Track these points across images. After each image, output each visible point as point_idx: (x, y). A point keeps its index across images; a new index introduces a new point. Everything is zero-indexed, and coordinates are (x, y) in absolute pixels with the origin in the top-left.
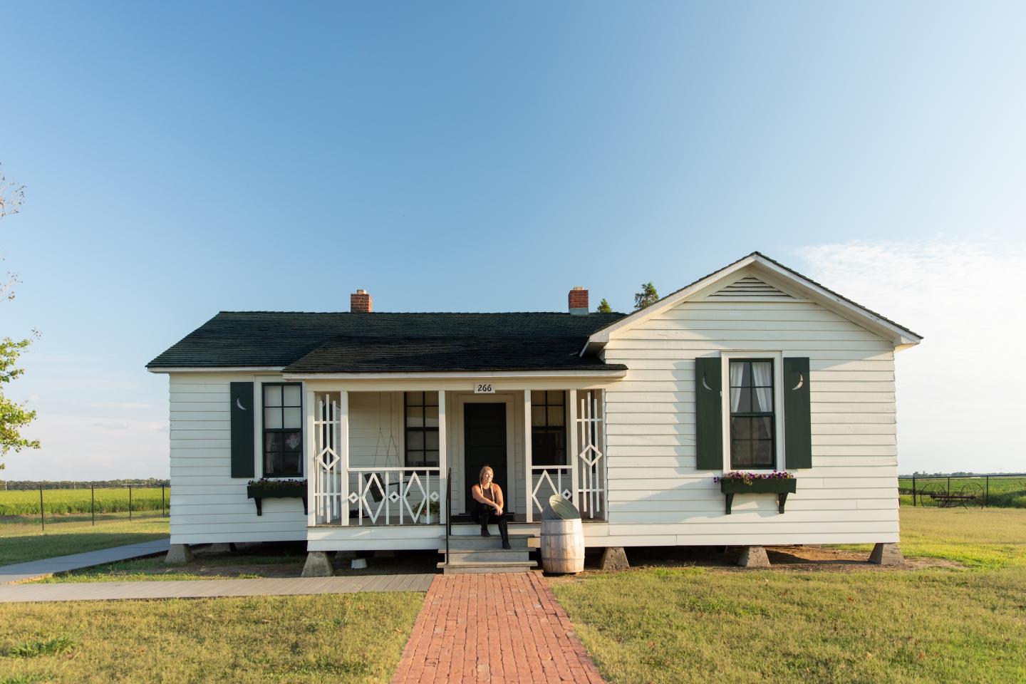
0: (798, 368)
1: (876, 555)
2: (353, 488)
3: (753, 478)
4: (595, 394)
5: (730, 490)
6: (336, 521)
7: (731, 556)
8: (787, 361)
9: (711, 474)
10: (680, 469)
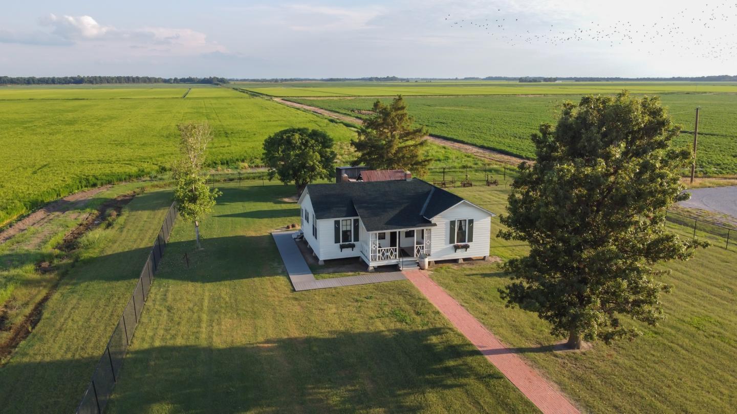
0: (471, 222)
1: (484, 259)
2: (379, 252)
3: (461, 245)
4: (430, 230)
5: (456, 248)
6: (375, 260)
7: (455, 261)
8: (469, 220)
9: (452, 245)
10: (445, 244)
